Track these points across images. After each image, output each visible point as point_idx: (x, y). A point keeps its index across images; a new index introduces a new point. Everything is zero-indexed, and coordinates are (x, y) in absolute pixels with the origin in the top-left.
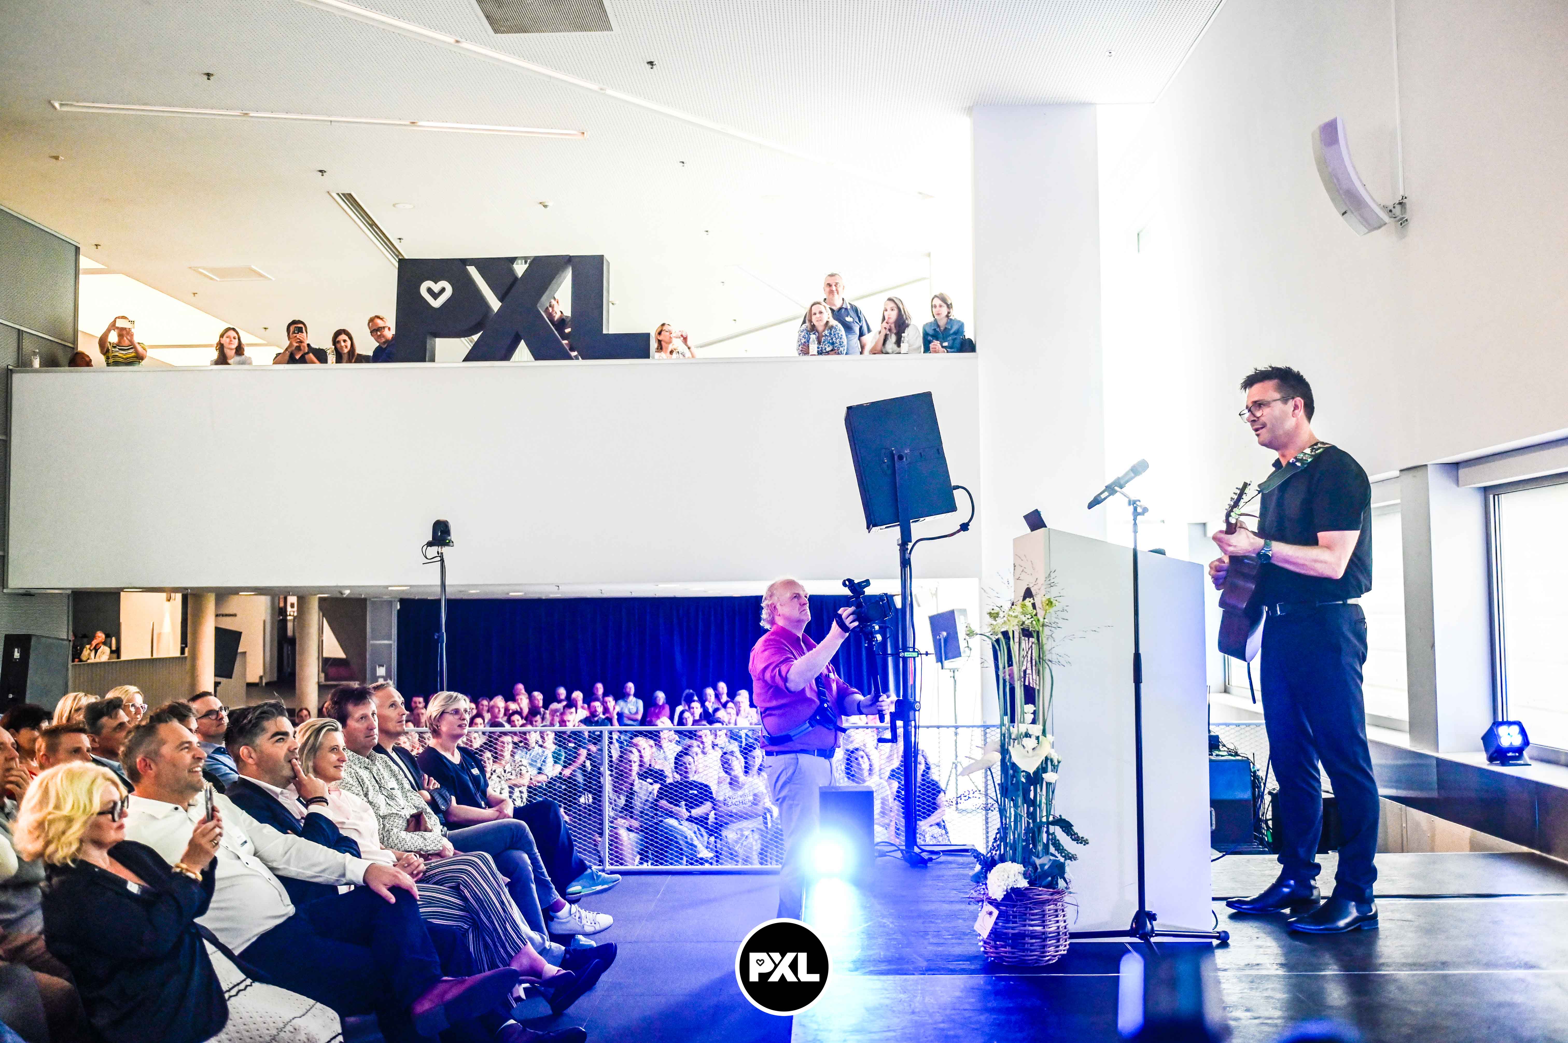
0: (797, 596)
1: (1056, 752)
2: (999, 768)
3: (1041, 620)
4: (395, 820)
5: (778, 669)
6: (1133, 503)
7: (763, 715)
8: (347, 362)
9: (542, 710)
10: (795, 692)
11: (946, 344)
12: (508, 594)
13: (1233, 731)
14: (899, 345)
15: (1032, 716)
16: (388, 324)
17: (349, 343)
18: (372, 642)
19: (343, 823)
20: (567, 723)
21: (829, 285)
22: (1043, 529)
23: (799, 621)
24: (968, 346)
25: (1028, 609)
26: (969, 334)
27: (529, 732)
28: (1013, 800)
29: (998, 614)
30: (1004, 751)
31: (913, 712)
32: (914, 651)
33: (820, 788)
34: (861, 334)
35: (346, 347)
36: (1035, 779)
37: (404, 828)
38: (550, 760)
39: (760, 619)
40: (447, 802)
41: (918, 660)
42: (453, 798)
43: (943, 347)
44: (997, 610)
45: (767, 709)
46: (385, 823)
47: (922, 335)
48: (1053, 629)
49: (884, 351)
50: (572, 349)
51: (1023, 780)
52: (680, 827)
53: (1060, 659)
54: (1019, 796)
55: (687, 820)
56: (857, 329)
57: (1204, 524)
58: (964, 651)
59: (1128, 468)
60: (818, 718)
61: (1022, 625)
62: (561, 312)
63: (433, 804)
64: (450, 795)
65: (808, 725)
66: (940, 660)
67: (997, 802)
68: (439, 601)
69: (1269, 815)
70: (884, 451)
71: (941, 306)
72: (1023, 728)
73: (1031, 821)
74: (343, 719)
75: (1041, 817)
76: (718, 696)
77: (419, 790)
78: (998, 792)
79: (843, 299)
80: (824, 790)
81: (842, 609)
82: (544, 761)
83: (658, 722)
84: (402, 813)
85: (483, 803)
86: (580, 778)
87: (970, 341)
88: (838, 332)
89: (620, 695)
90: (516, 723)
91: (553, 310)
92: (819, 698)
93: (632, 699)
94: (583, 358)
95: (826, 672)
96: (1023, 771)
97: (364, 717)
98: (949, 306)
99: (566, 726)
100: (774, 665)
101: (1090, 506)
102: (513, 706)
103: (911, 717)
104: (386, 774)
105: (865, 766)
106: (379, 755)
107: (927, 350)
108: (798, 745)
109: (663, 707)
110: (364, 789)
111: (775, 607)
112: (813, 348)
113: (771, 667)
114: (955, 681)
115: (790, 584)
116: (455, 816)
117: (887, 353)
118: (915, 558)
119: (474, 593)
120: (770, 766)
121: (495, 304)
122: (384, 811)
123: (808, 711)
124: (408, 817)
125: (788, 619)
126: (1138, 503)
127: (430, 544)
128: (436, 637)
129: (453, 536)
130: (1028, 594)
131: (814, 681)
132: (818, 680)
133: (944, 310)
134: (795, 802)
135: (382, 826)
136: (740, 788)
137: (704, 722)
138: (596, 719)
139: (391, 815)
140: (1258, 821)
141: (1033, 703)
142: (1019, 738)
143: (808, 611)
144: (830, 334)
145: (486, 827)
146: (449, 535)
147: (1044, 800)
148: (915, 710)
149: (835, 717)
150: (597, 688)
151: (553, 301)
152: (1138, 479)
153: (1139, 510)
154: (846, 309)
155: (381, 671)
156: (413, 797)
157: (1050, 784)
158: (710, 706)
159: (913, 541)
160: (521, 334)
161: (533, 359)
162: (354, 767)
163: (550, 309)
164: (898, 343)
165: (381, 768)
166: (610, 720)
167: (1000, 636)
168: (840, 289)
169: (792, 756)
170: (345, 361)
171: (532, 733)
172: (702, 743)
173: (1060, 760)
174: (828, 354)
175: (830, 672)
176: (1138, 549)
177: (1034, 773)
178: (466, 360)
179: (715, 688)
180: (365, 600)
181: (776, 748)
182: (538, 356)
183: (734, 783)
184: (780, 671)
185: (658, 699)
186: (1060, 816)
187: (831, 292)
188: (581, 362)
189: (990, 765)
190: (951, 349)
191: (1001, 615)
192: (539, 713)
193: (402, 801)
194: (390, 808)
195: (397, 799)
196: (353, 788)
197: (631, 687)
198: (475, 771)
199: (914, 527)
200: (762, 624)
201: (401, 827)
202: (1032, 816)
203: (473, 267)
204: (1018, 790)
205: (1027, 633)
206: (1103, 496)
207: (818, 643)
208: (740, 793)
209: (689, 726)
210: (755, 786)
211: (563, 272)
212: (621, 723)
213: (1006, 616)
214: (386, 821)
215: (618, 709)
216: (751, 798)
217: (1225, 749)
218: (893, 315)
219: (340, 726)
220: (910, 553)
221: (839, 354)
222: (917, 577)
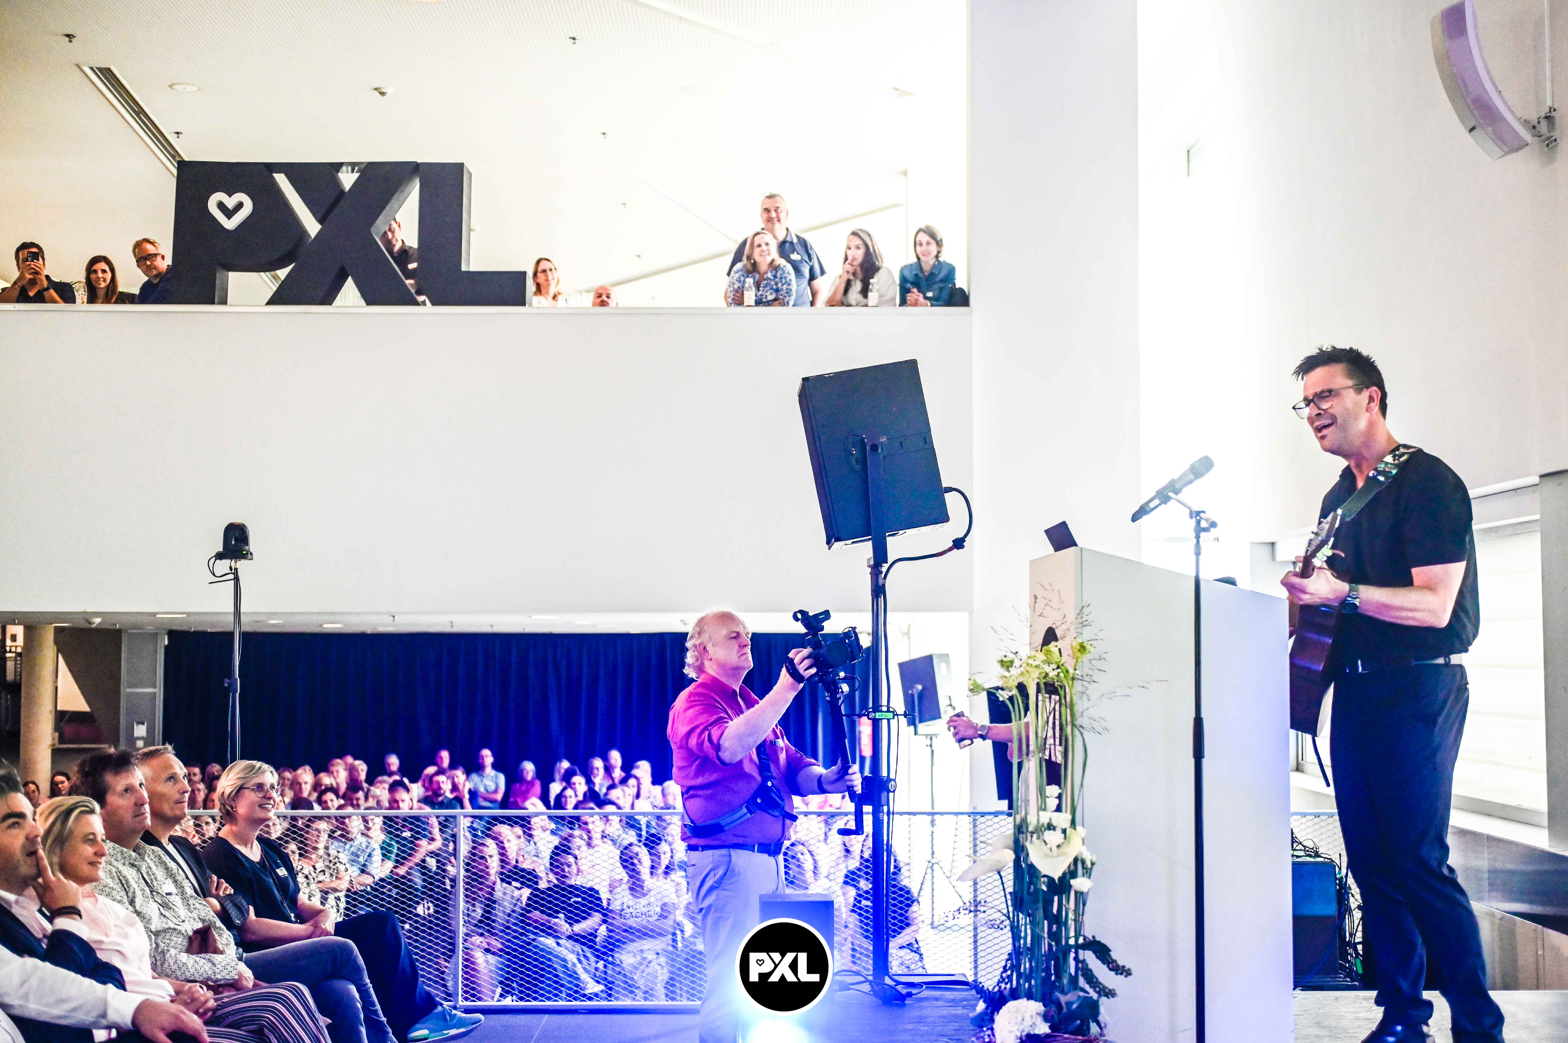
0: (738, 635)
1: (1088, 850)
2: (1011, 870)
3: (1071, 671)
4: (173, 938)
5: (707, 733)
6: (1196, 515)
7: (685, 796)
8: (102, 303)
9: (365, 785)
10: (730, 764)
11: (930, 294)
12: (321, 625)
13: (1311, 823)
14: (865, 296)
15: (1057, 801)
16: (161, 251)
17: (109, 276)
18: (128, 690)
19: (101, 942)
20: (401, 804)
21: (767, 210)
22: (1073, 548)
23: (737, 669)
24: (959, 299)
25: (1054, 656)
26: (961, 282)
27: (349, 817)
28: (1029, 915)
29: (1012, 662)
30: (1019, 849)
31: (885, 793)
32: (888, 711)
33: (761, 897)
34: (812, 277)
35: (105, 280)
36: (1061, 886)
37: (184, 948)
38: (377, 855)
39: (683, 665)
40: (244, 913)
41: (893, 723)
42: (251, 908)
43: (926, 298)
44: (1011, 656)
45: (689, 788)
46: (159, 942)
47: (898, 282)
48: (1085, 684)
49: (845, 304)
50: (419, 293)
51: (1044, 888)
52: (559, 949)
53: (1095, 725)
54: (1037, 909)
55: (570, 937)
56: (806, 272)
57: (1273, 544)
58: (946, 712)
59: (1186, 466)
60: (759, 801)
61: (1044, 678)
62: (403, 241)
63: (224, 916)
64: (248, 904)
65: (745, 810)
66: (912, 722)
67: (1009, 918)
68: (231, 635)
69: (1359, 937)
70: (850, 439)
71: (928, 244)
72: (1045, 818)
73: (1053, 943)
74: (100, 796)
75: (1067, 938)
76: (608, 770)
77: (205, 897)
78: (1009, 903)
79: (787, 229)
80: (766, 899)
81: (793, 651)
82: (370, 855)
83: (528, 804)
84: (183, 928)
85: (292, 915)
86: (418, 880)
87: (961, 290)
88: (786, 275)
89: (474, 767)
90: (330, 804)
91: (393, 236)
92: (761, 774)
93: (489, 771)
94: (434, 303)
95: (772, 737)
96: (1045, 876)
97: (129, 789)
98: (939, 244)
99: (398, 808)
100: (702, 727)
101: (1135, 518)
102: (327, 780)
103: (883, 800)
104: (160, 873)
105: (808, 865)
106: (149, 848)
107: (903, 302)
108: (731, 837)
109: (531, 784)
110: (130, 894)
111: (705, 648)
112: (750, 296)
113: (698, 731)
114: (932, 751)
115: (726, 618)
116: (254, 933)
117: (849, 305)
118: (891, 585)
119: (275, 624)
120: (694, 865)
121: (312, 226)
122: (157, 924)
123: (746, 790)
124: (191, 933)
125: (722, 666)
126: (1202, 515)
127: (219, 556)
128: (226, 685)
129: (253, 545)
130: (1050, 636)
131: (754, 750)
132: (761, 749)
133: (933, 249)
134: (725, 915)
135: (154, 945)
136: (644, 895)
137: (592, 805)
138: (440, 799)
139: (165, 931)
140: (1346, 945)
141: (1058, 784)
142: (1039, 830)
143: (750, 655)
144: (775, 277)
145: (297, 947)
146: (247, 544)
147: (1071, 916)
148: (889, 791)
149: (782, 800)
150: (442, 758)
151: (393, 222)
152: (1197, 482)
153: (1204, 524)
154: (792, 243)
155: (140, 731)
156: (197, 905)
157: (1082, 893)
158: (600, 782)
159: (890, 561)
160: (348, 268)
161: (363, 303)
162: (115, 863)
163: (390, 235)
164: (865, 292)
165: (152, 865)
166: (458, 801)
167: (1015, 692)
168: (782, 216)
169: (724, 851)
170: (100, 300)
171: (355, 817)
172: (589, 832)
173: (1094, 860)
174: (769, 305)
175: (777, 737)
176: (1201, 576)
177: (1060, 879)
178: (269, 303)
179: (605, 759)
180: (119, 631)
181: (701, 842)
182: (371, 299)
183: (636, 887)
184: (709, 735)
185: (525, 772)
186: (1094, 937)
187: (769, 220)
188: (429, 307)
189: (1000, 867)
190: (936, 301)
191: (1017, 663)
192: (362, 789)
193: (182, 911)
194: (165, 920)
195: (176, 909)
196: (114, 893)
197: (487, 756)
198: (282, 872)
199: (891, 541)
200: (686, 670)
201: (180, 947)
202: (1055, 936)
203: (283, 175)
204: (1038, 901)
205: (1050, 688)
206: (1152, 505)
207: (762, 697)
208: (643, 901)
209: (570, 811)
210: (664, 893)
211: (407, 185)
212: (474, 804)
213: (1024, 665)
214: (160, 938)
215: (469, 786)
216: (658, 910)
217: (1300, 847)
218: (859, 255)
219: (97, 807)
220: (885, 578)
221: (784, 305)
222: (894, 610)
